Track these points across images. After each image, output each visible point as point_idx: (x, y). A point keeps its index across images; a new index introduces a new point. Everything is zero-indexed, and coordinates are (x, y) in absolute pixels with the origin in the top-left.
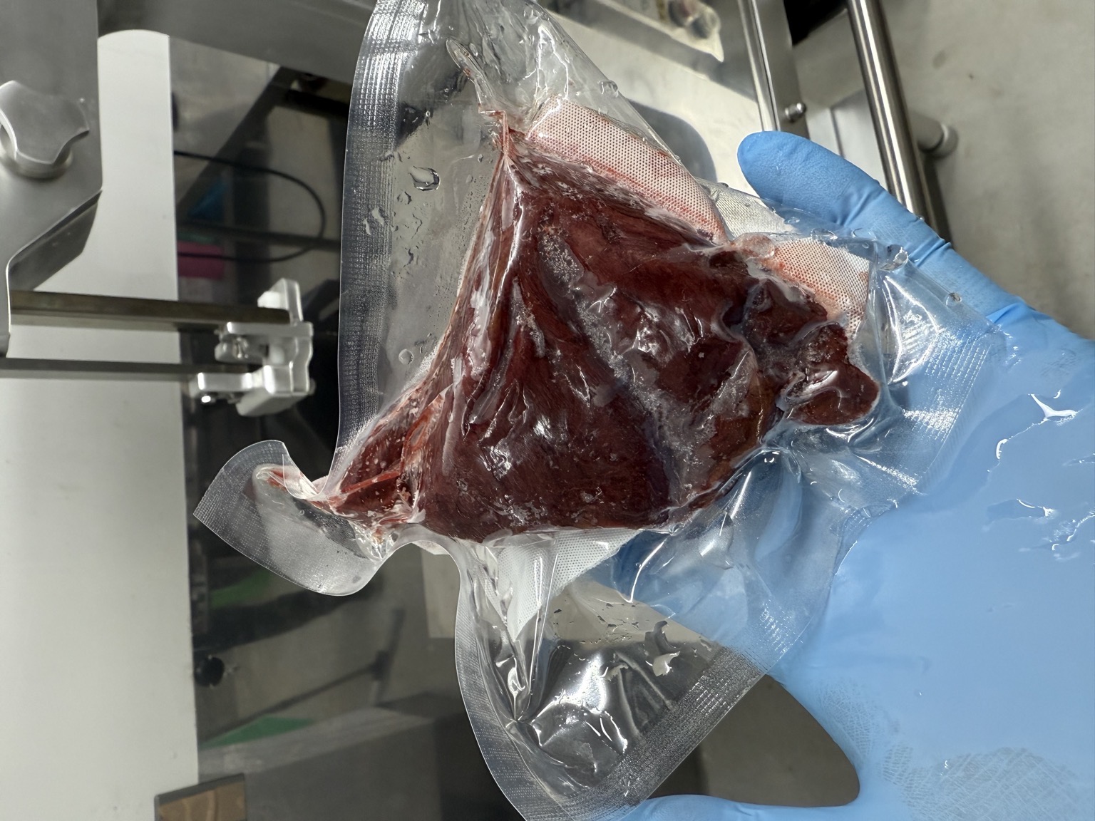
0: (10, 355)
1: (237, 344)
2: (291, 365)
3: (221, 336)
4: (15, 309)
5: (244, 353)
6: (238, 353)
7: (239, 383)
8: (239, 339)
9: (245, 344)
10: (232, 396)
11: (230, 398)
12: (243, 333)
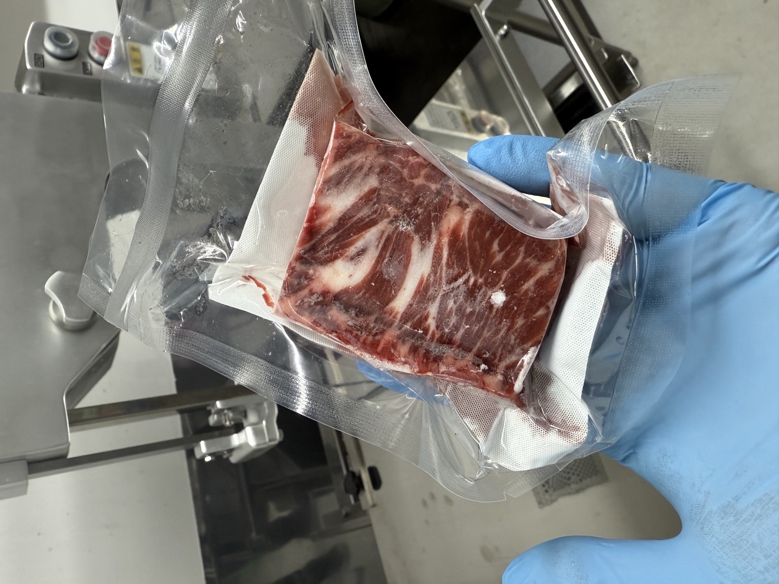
0: (70, 456)
1: (225, 415)
2: (264, 423)
3: (213, 411)
4: (71, 424)
5: (230, 421)
6: (226, 421)
7: (229, 442)
8: (226, 411)
9: (231, 415)
10: (225, 452)
11: (224, 454)
12: (227, 407)
